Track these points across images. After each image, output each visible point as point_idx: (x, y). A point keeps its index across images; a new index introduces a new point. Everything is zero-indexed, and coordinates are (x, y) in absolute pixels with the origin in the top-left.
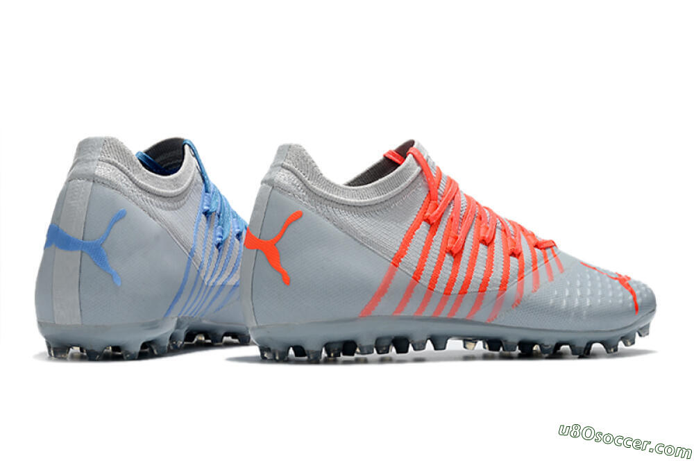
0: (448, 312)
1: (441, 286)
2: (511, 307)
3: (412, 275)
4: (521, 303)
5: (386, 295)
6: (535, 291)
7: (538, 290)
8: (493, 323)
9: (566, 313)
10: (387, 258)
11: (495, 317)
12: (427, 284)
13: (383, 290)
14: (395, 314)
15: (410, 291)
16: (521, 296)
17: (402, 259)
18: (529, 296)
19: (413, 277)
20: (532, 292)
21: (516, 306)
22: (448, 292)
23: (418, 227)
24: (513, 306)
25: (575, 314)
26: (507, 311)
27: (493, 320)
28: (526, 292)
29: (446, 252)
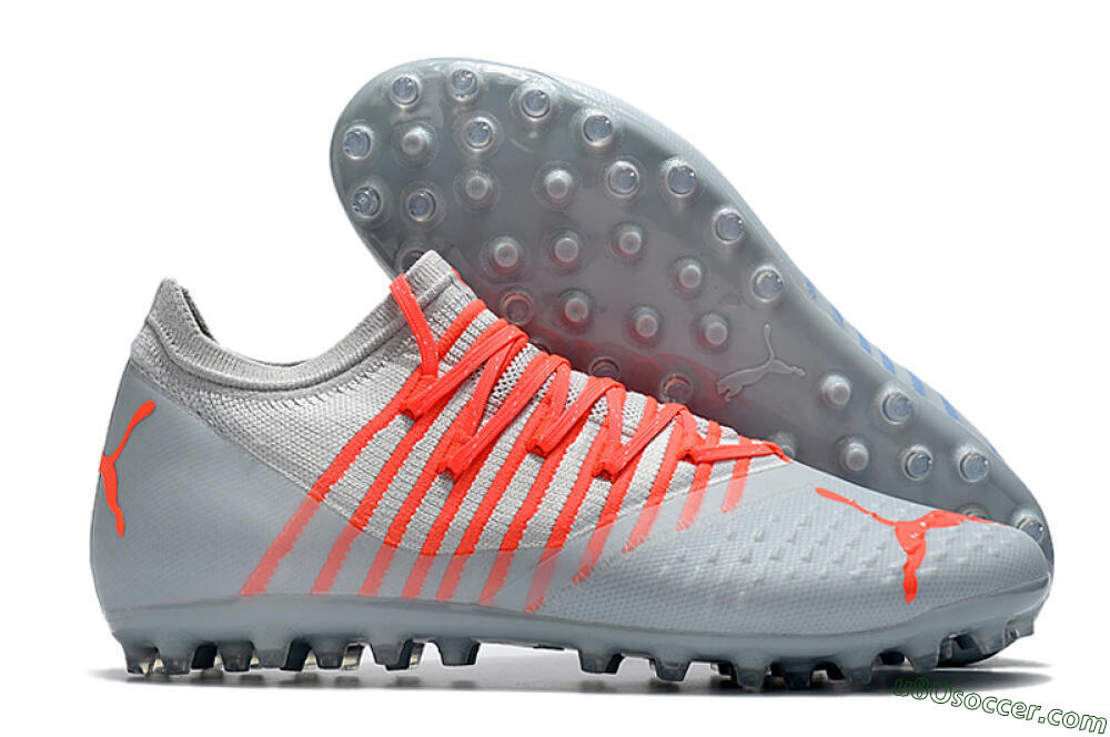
0: (436, 589)
1: (414, 538)
2: (571, 583)
3: (349, 516)
4: (592, 574)
5: (289, 555)
6: (631, 549)
7: (638, 549)
8: (538, 613)
9: (696, 594)
10: (303, 485)
11: (541, 601)
12: (381, 534)
13: (283, 546)
14: (314, 593)
15: (341, 547)
16: (594, 560)
17: (331, 487)
18: (612, 559)
19: (351, 522)
20: (624, 551)
21: (581, 579)
22: (430, 549)
23: (385, 424)
24: (574, 579)
25: (717, 598)
26: (563, 590)
27: (538, 608)
28: (607, 551)
29: (437, 471)
